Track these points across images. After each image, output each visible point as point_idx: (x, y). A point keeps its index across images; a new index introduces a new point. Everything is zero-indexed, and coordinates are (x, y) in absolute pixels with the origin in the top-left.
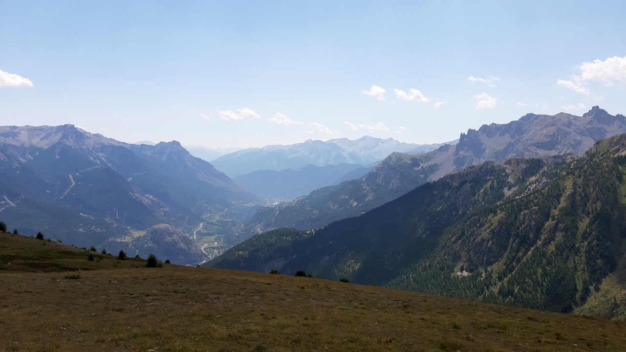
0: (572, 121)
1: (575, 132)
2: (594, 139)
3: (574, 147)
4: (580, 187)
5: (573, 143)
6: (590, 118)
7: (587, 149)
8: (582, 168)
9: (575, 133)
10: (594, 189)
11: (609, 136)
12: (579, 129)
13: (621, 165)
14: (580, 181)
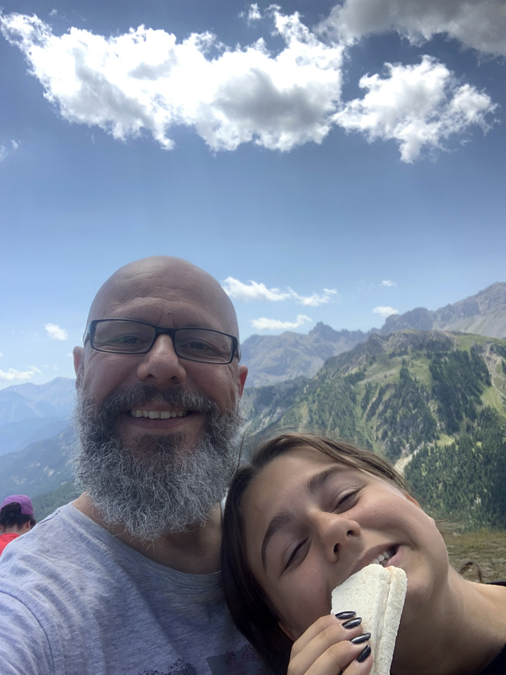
0: (299, 340)
1: (303, 352)
2: (323, 358)
3: (304, 369)
4: (315, 414)
5: (302, 365)
6: (315, 336)
7: (317, 370)
8: (315, 392)
9: (303, 354)
10: (330, 415)
11: (337, 353)
12: (307, 349)
13: (353, 384)
14: (315, 407)
